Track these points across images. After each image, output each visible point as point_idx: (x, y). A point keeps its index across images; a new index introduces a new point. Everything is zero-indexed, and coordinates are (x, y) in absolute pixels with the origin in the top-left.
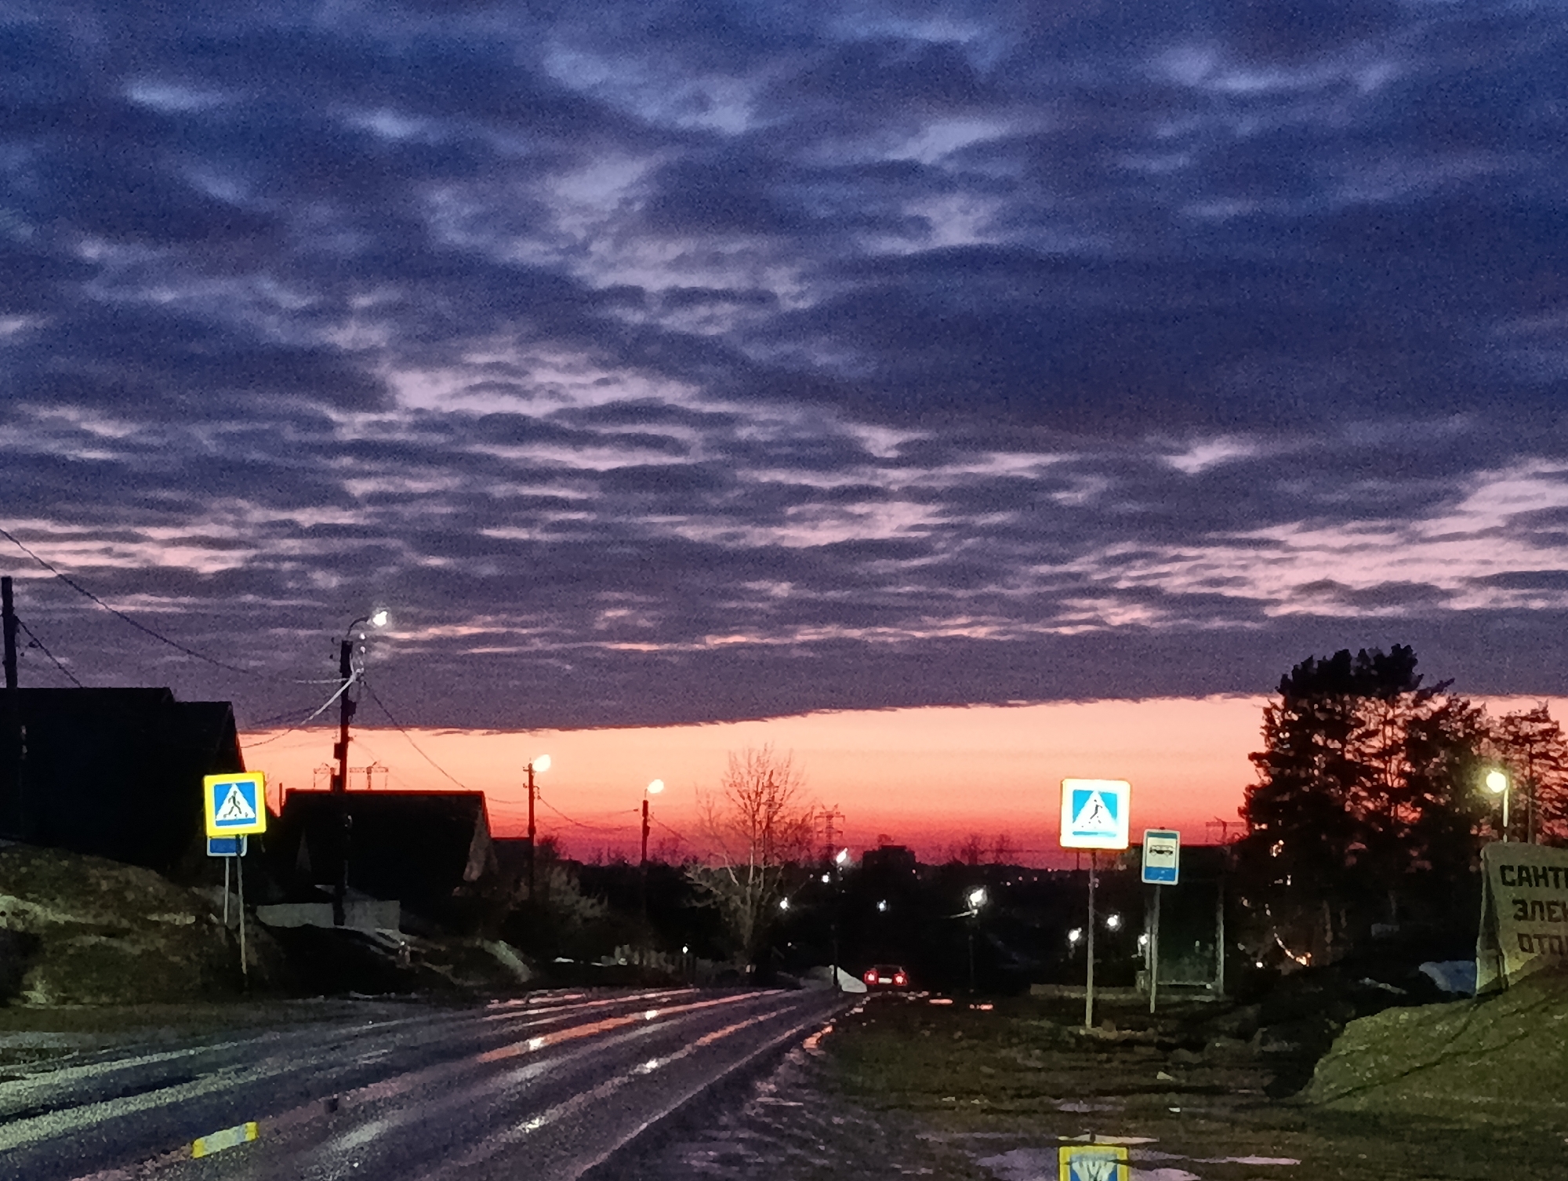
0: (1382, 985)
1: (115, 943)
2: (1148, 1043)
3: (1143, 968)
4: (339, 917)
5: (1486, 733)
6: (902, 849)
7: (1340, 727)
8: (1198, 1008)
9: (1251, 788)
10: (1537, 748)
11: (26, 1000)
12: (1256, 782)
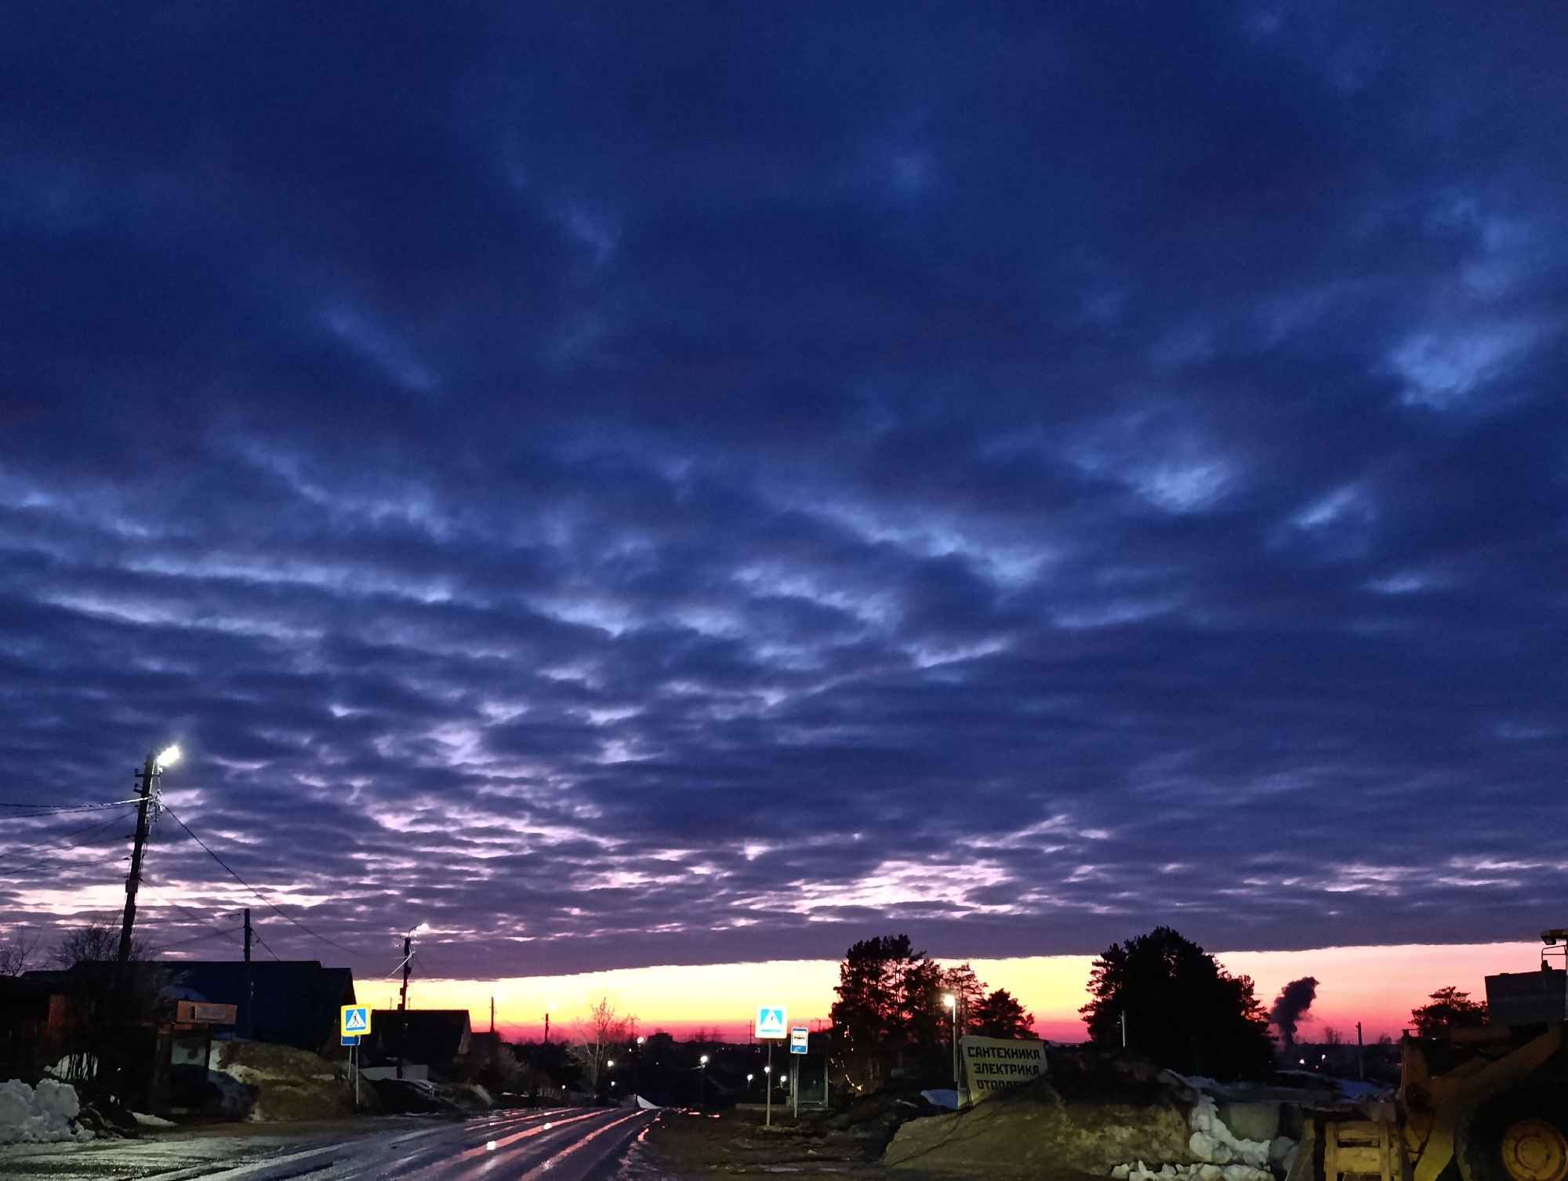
0: (905, 1103)
1: (294, 1089)
2: (796, 1133)
3: (789, 1095)
4: (400, 1074)
5: (941, 976)
6: (667, 1034)
7: (876, 974)
8: (818, 1114)
9: (834, 1004)
10: (965, 983)
11: (251, 1119)
12: (837, 1002)
